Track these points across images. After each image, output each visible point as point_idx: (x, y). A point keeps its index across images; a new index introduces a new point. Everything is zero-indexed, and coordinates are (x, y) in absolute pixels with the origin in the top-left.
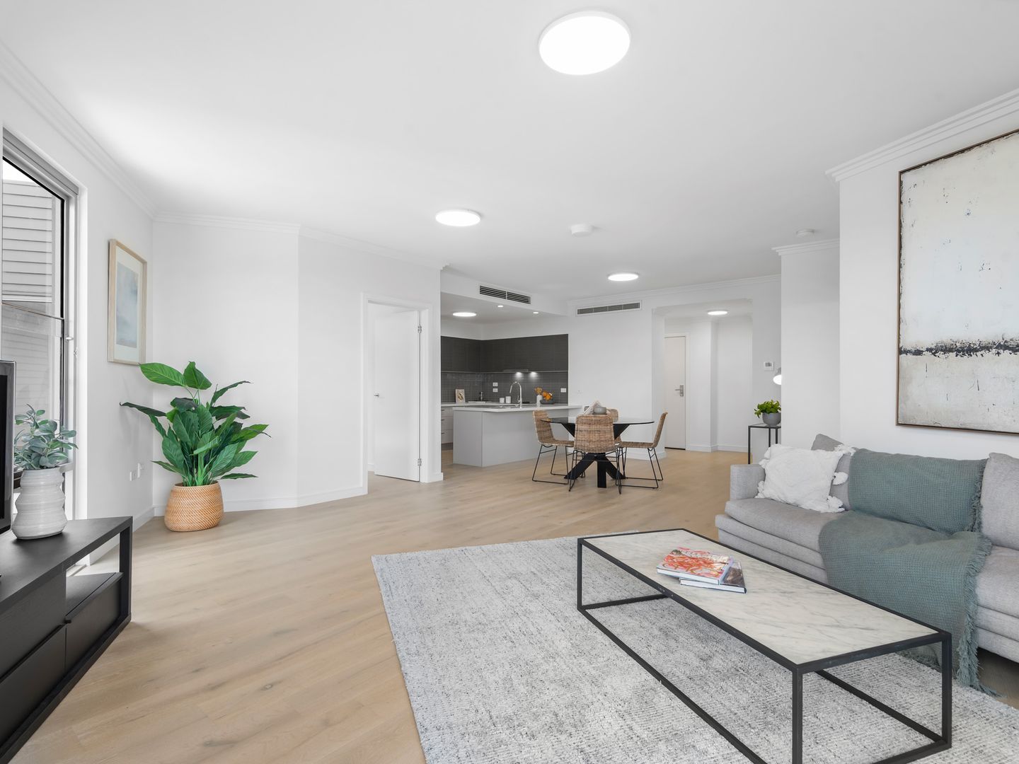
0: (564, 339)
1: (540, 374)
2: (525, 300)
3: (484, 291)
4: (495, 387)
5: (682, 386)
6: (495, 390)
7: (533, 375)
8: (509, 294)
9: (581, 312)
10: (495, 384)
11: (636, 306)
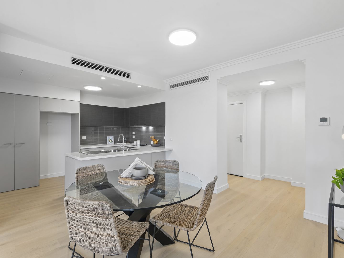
0: (162, 105)
1: (154, 127)
2: (127, 75)
3: (75, 61)
4: (134, 135)
5: (241, 136)
6: (134, 137)
7: (151, 128)
8: (107, 68)
9: (173, 86)
10: (134, 133)
11: (206, 78)
